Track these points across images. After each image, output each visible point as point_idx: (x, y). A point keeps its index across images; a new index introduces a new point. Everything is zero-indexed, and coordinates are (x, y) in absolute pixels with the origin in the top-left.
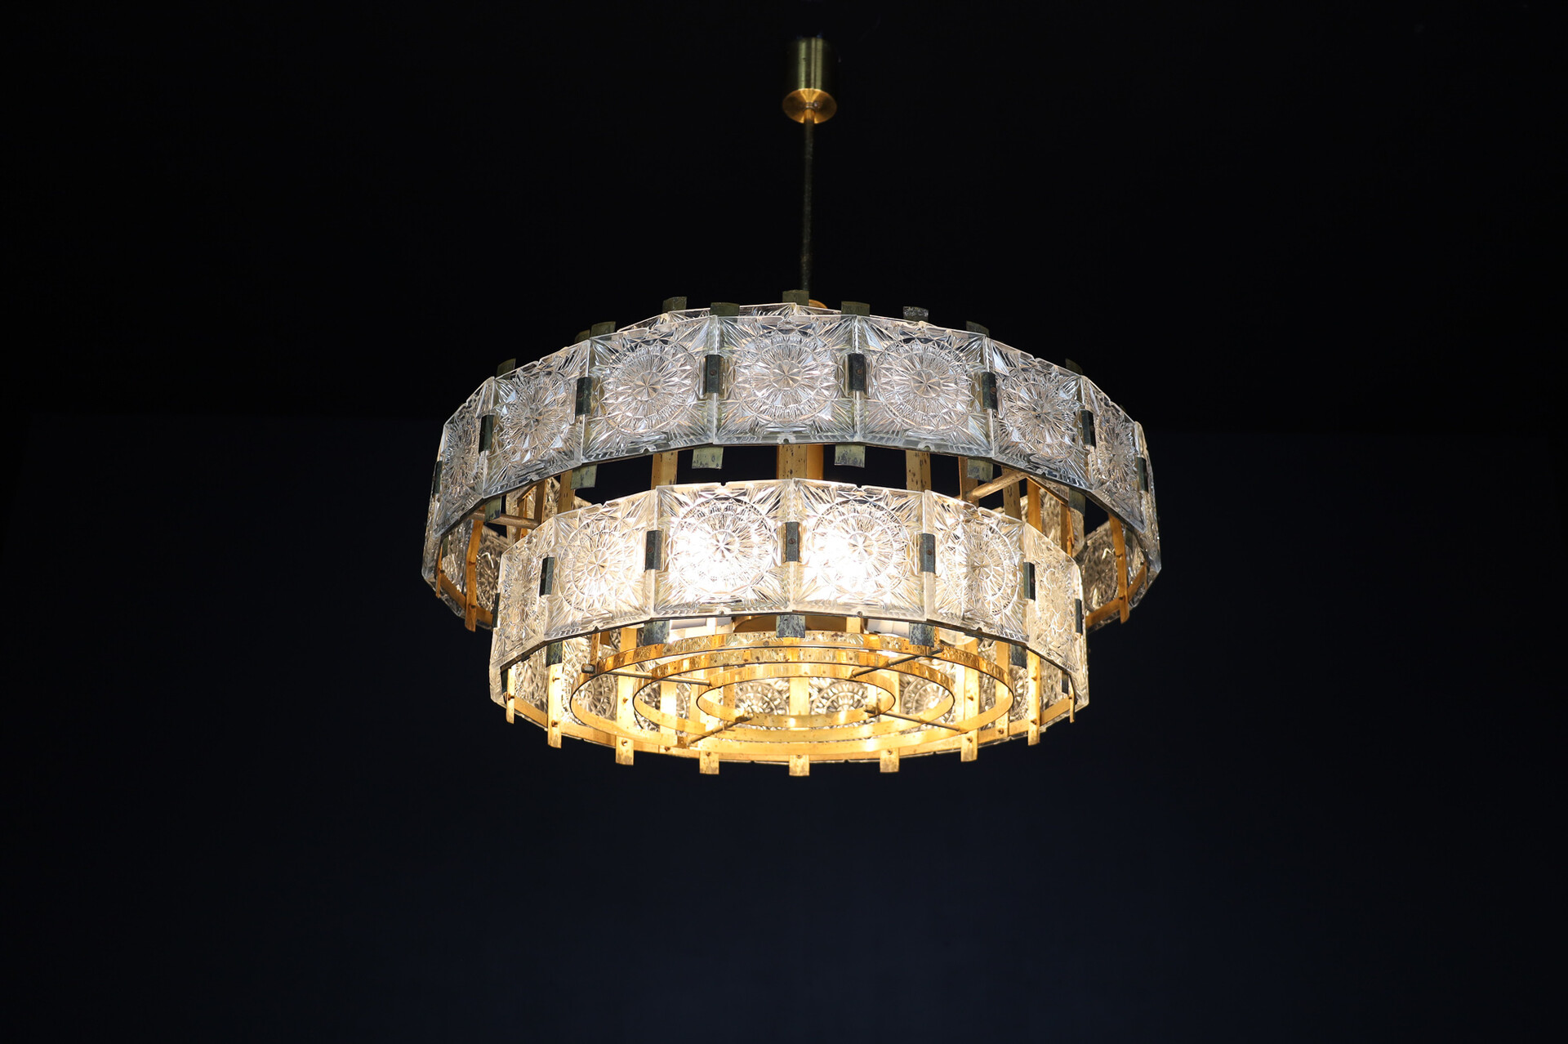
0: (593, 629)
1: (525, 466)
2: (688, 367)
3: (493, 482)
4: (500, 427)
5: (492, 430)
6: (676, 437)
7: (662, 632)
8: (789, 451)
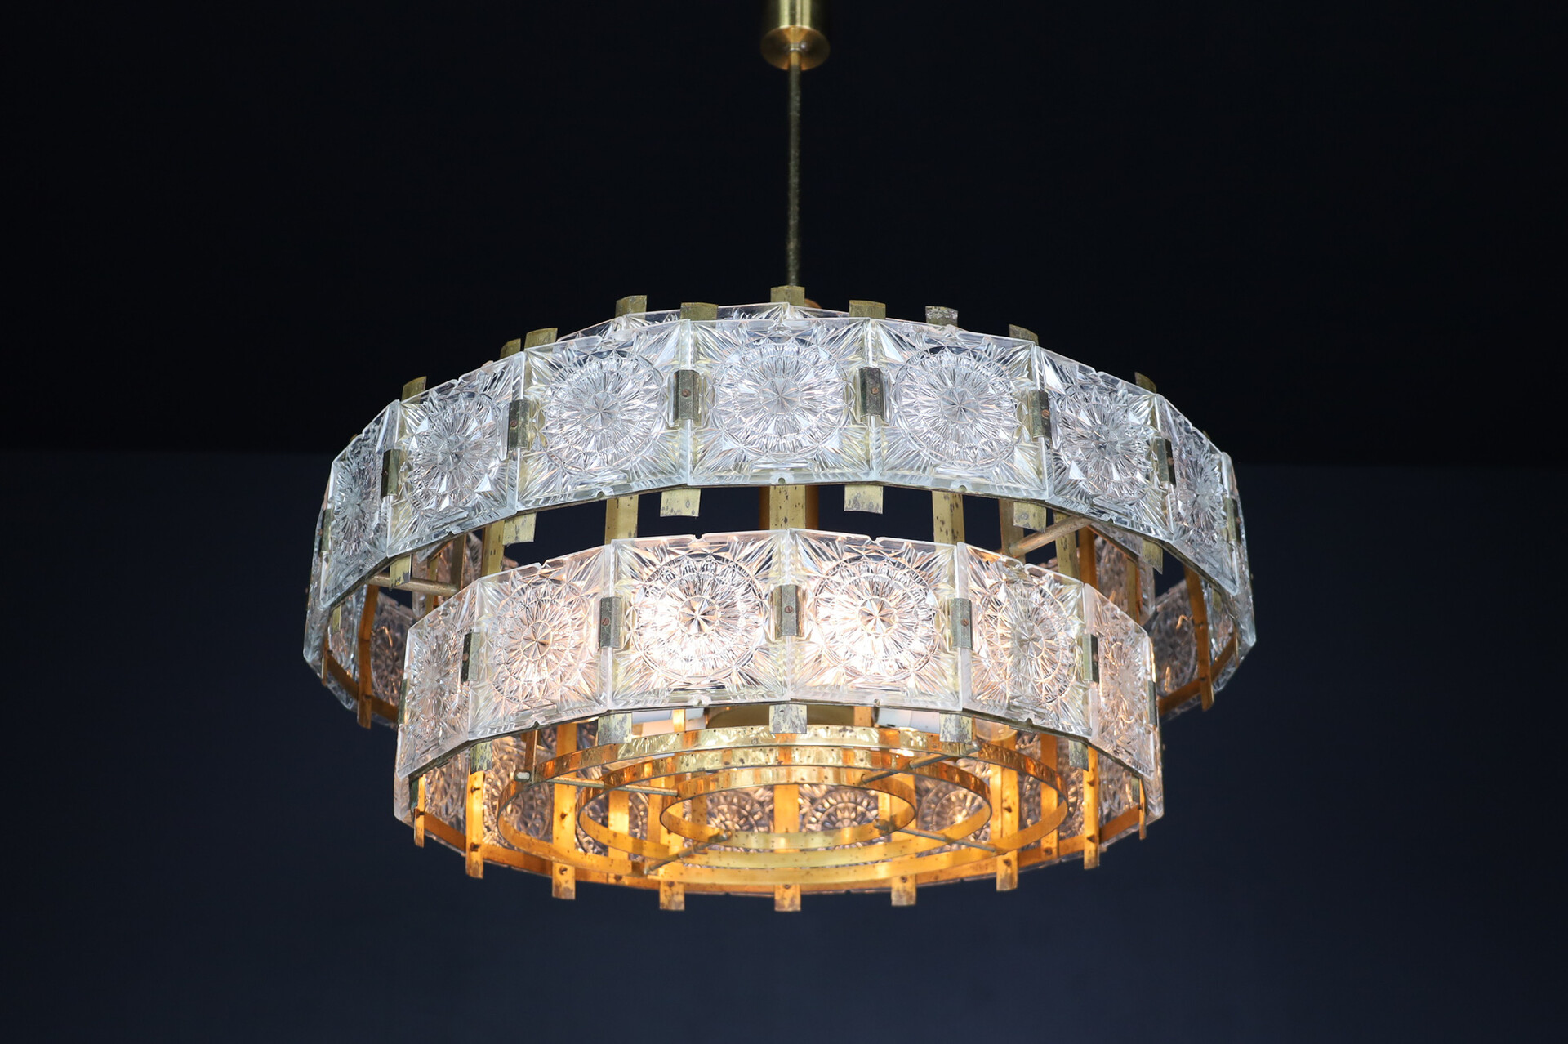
0: (532, 724)
1: (442, 515)
2: (653, 387)
3: (400, 536)
4: (408, 465)
5: (398, 469)
6: (639, 476)
7: (622, 727)
8: (783, 493)
